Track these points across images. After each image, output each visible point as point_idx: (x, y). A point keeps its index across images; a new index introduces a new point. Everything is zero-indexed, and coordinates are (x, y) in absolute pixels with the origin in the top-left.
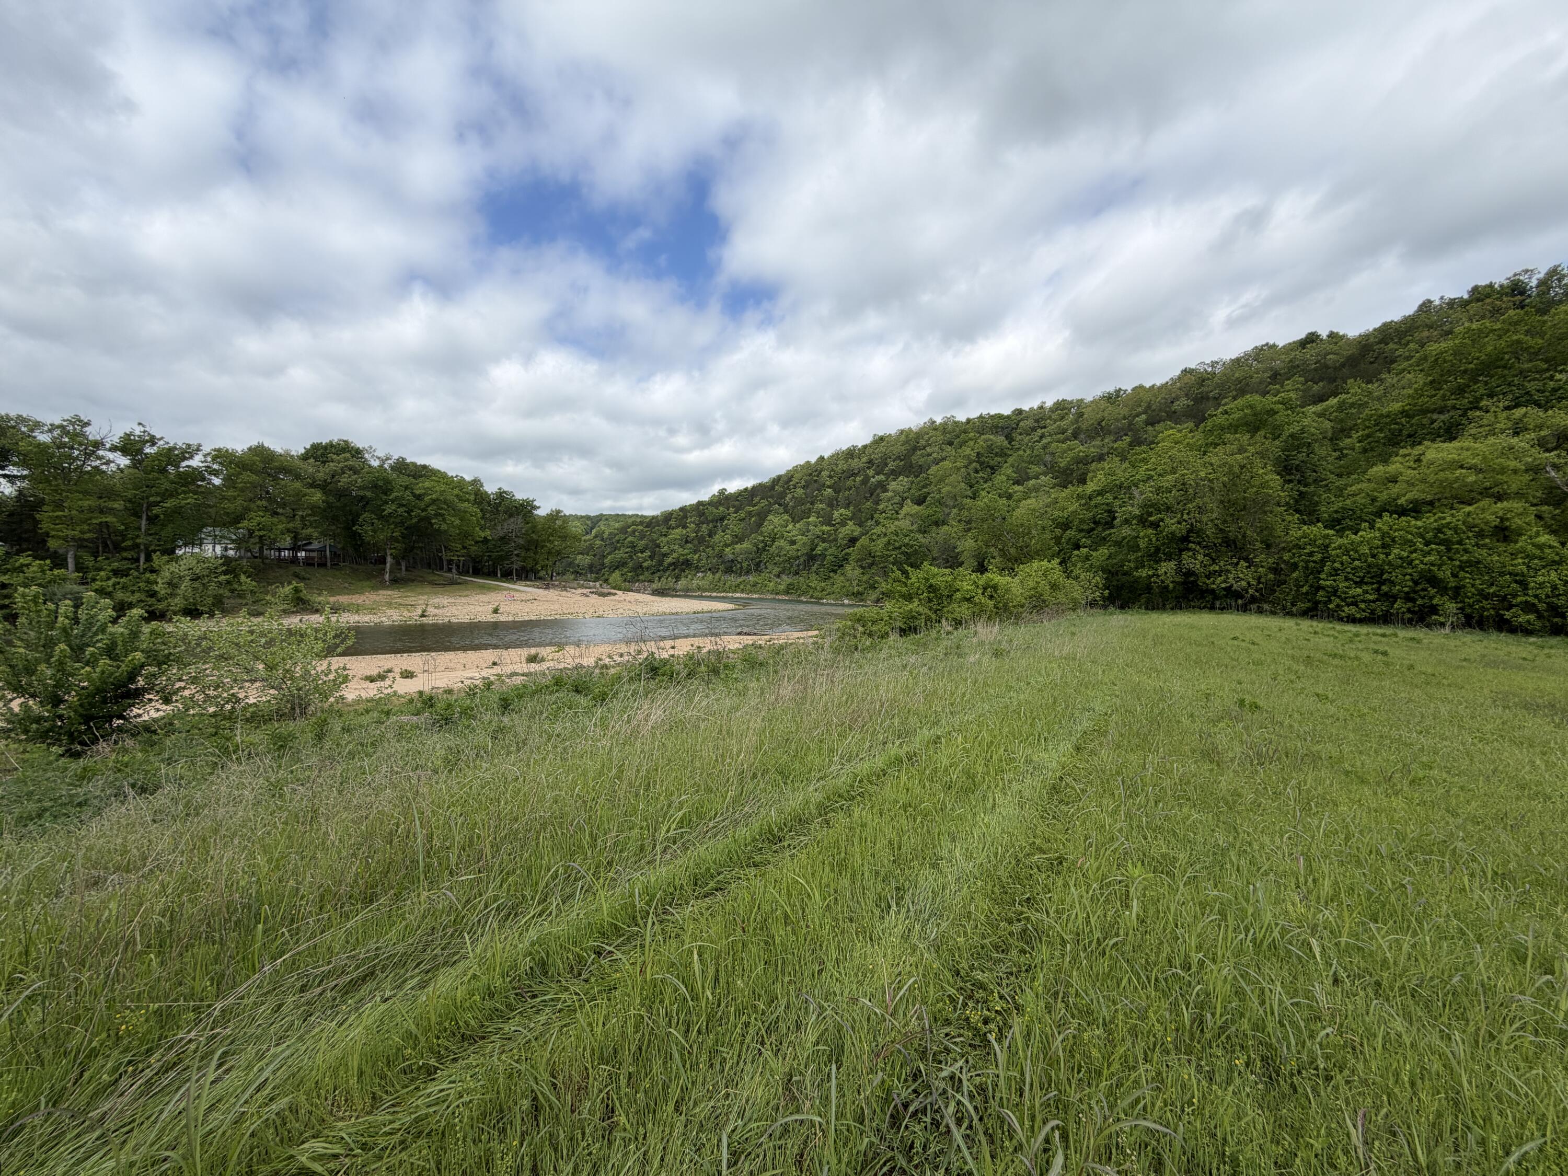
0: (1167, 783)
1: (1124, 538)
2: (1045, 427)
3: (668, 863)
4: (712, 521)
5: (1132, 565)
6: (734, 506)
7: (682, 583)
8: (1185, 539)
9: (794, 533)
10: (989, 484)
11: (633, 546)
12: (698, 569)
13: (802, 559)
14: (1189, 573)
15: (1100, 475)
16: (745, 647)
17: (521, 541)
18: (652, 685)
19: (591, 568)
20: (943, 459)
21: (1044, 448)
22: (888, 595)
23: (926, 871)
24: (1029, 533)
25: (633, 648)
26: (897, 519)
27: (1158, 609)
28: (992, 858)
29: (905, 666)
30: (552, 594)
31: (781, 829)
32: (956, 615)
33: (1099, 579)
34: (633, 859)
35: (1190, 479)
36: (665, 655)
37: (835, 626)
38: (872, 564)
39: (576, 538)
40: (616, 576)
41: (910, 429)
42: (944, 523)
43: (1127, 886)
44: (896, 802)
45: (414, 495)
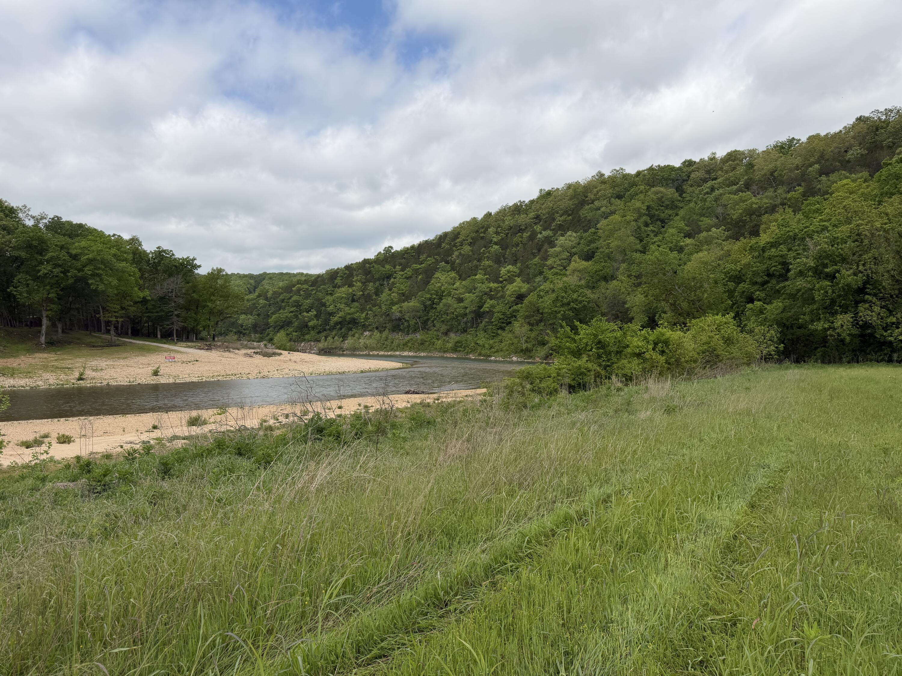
0: (844, 540)
1: (799, 290)
2: (716, 179)
3: (330, 630)
4: (379, 279)
5: (807, 318)
6: (400, 264)
7: (349, 342)
8: (861, 291)
9: (461, 291)
10: (660, 237)
11: (298, 305)
12: (365, 327)
13: (470, 317)
14: (867, 325)
15: (773, 227)
16: (412, 406)
17: (181, 301)
18: (318, 445)
19: (255, 328)
20: (612, 213)
21: (716, 200)
22: (557, 350)
23: (597, 634)
24: (701, 286)
25: (298, 410)
26: (565, 275)
27: (835, 362)
28: (664, 620)
29: (574, 424)
30: (214, 355)
31: (447, 593)
32: (627, 371)
33: (773, 333)
34: (294, 627)
35: (865, 229)
36: (331, 415)
37: (503, 384)
38: (541, 321)
39: (237, 297)
40: (281, 336)
41: (578, 183)
42: (613, 278)
43: (802, 647)
44: (565, 563)
45: (71, 255)
